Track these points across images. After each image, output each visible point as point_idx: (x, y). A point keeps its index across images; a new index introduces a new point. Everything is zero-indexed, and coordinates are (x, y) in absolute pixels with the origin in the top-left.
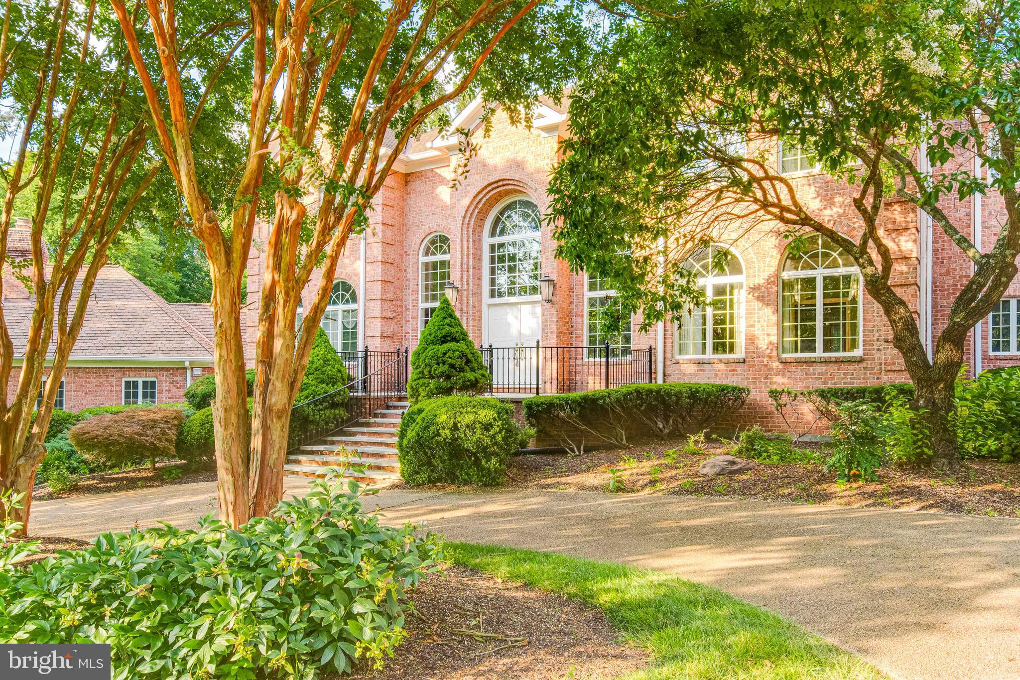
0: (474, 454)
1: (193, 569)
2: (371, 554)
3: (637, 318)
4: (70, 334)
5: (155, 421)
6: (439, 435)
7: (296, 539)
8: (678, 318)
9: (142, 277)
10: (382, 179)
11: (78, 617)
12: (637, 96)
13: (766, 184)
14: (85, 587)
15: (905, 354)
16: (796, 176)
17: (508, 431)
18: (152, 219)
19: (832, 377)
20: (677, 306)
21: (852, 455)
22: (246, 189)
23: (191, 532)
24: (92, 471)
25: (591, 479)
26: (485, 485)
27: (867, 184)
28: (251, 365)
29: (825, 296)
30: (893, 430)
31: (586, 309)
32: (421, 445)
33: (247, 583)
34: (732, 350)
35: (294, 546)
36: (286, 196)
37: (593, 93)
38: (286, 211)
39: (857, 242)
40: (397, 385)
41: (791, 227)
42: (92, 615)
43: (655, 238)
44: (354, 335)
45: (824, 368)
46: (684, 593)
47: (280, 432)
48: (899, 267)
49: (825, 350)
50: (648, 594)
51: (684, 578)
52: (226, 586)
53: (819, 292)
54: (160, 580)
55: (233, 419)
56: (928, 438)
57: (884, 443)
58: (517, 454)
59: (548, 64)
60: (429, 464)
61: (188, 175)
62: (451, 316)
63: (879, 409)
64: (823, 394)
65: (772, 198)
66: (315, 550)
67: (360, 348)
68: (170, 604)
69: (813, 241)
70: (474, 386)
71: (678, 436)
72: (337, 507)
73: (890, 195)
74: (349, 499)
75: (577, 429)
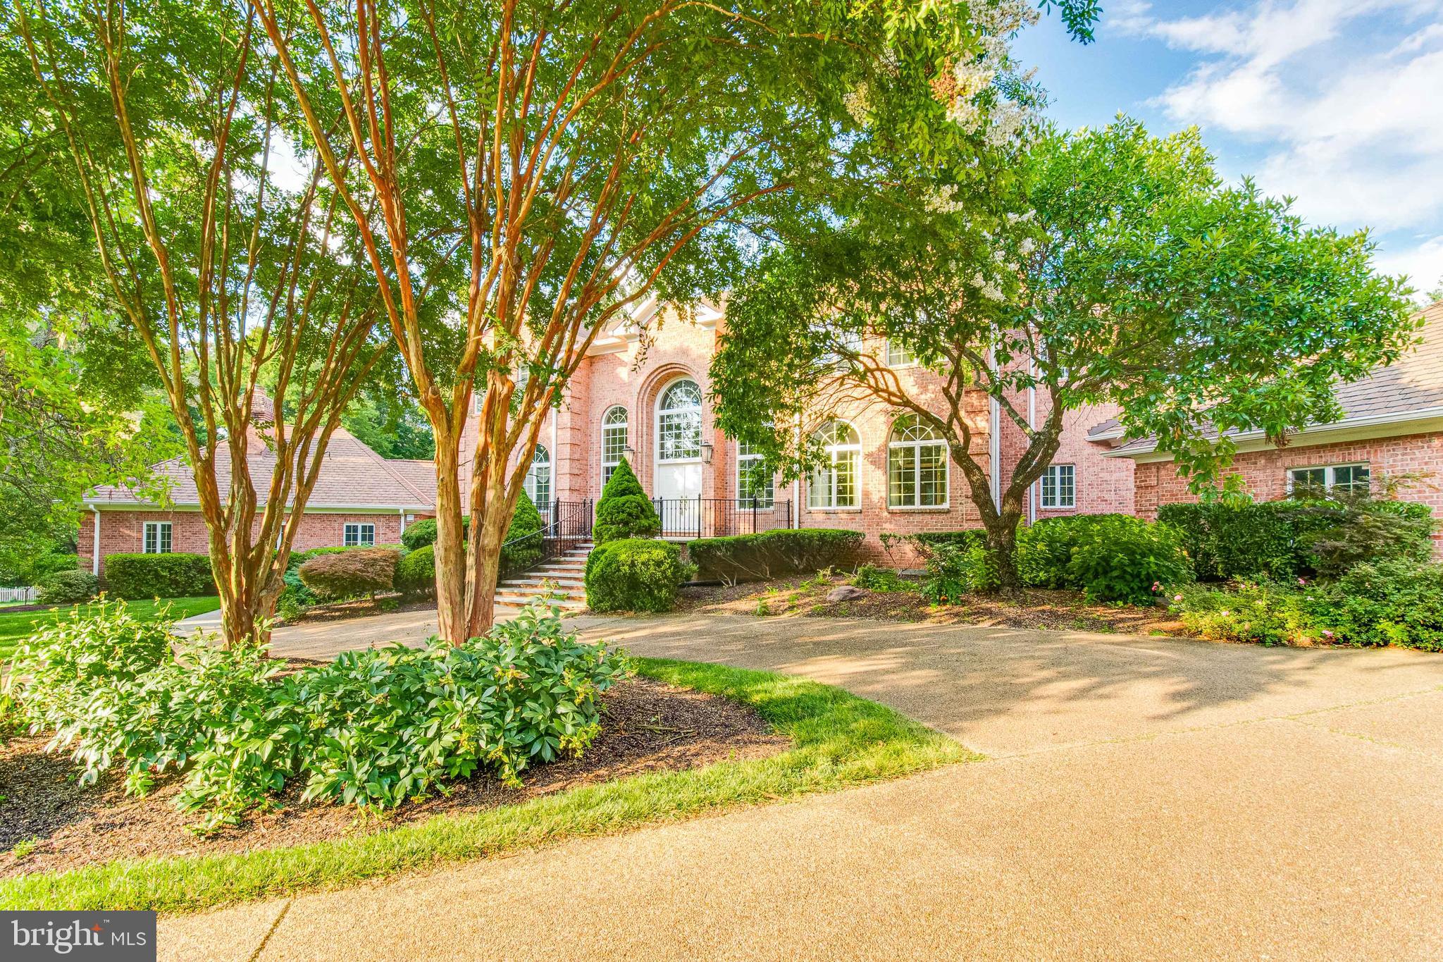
0: (648, 586)
1: (422, 680)
2: (572, 665)
3: (778, 477)
4: (307, 486)
5: (375, 560)
6: (619, 570)
7: (509, 654)
8: (810, 478)
9: (361, 436)
10: (577, 362)
11: (325, 721)
12: (779, 303)
13: (877, 374)
14: (330, 697)
15: (980, 507)
16: (900, 368)
17: (676, 567)
18: (375, 388)
19: (927, 524)
20: (809, 468)
21: (941, 585)
22: (466, 368)
23: (419, 650)
24: (318, 602)
25: (743, 605)
26: (657, 611)
27: (952, 378)
28: (467, 511)
29: (922, 462)
30: (970, 565)
31: (737, 468)
32: (604, 580)
33: (469, 690)
34: (851, 503)
35: (508, 660)
36: (498, 374)
37: (744, 298)
38: (499, 385)
39: (945, 421)
40: (583, 529)
41: (896, 408)
42: (337, 720)
43: (793, 414)
44: (547, 488)
45: (920, 517)
46: (816, 691)
47: (491, 568)
48: (975, 440)
49: (922, 503)
50: (790, 694)
51: (817, 681)
52: (451, 694)
53: (917, 459)
54: (395, 689)
55: (452, 557)
56: (997, 571)
57: (965, 575)
58: (683, 586)
59: (710, 274)
60: (611, 594)
61: (417, 355)
62: (629, 473)
63: (961, 549)
64: (920, 538)
65: (882, 386)
66: (526, 663)
67: (552, 499)
68: (403, 710)
69: (912, 418)
70: (649, 531)
71: (810, 571)
72: (542, 628)
73: (970, 385)
74: (553, 620)
75: (730, 565)
